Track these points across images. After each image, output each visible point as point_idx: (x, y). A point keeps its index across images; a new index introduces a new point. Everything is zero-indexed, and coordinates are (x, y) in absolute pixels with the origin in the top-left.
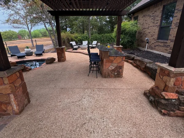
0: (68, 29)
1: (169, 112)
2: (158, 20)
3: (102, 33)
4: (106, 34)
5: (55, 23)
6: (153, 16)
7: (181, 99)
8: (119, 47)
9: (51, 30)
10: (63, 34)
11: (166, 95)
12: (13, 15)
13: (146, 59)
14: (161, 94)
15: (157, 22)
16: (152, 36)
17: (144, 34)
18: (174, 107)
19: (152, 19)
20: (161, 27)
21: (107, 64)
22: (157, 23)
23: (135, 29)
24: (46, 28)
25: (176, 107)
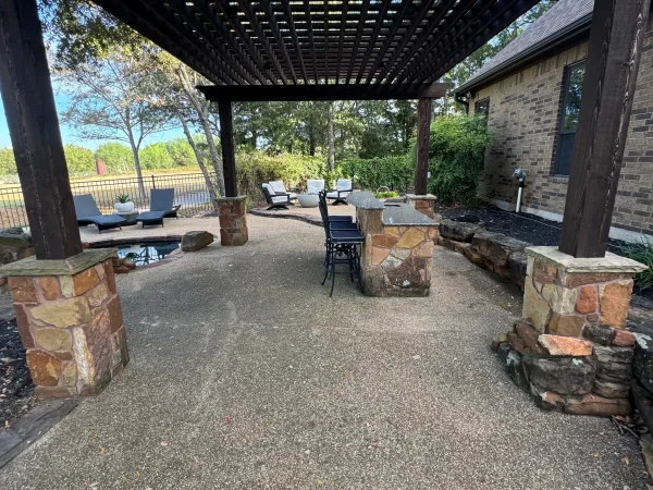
0: (261, 141)
1: (563, 401)
2: (550, 113)
3: (375, 155)
4: (389, 158)
5: (218, 122)
6: (536, 99)
7: (600, 358)
8: (424, 199)
9: (206, 143)
10: (241, 157)
11: (553, 343)
12: (86, 97)
13: (512, 236)
14: (538, 343)
15: (548, 118)
16: (536, 164)
17: (509, 157)
18: (580, 383)
19: (531, 109)
20: (562, 135)
21: (377, 250)
22: (549, 121)
23: (479, 139)
24: (189, 138)
25: (587, 383)
